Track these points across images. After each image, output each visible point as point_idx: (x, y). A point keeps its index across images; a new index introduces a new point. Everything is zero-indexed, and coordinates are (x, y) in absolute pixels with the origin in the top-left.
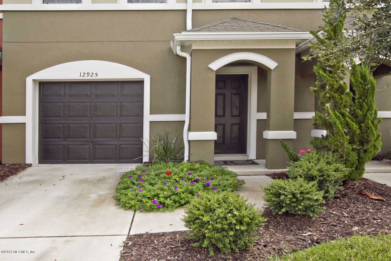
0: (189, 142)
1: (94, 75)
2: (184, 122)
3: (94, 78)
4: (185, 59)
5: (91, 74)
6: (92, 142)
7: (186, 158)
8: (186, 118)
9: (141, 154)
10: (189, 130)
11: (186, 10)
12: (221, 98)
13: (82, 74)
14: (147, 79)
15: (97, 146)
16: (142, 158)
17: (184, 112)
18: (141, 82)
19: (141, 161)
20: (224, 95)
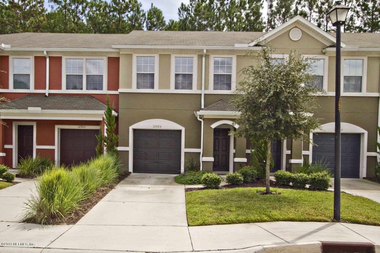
0: (203, 162)
1: (160, 127)
2: (200, 153)
3: (159, 128)
4: (201, 122)
5: (158, 126)
6: (157, 162)
7: (201, 169)
8: (201, 151)
9: (180, 169)
10: (202, 156)
11: (201, 94)
12: (217, 141)
13: (154, 126)
14: (183, 129)
15: (160, 165)
16: (180, 171)
17: (200, 148)
18: (180, 131)
19: (179, 173)
20: (219, 139)
